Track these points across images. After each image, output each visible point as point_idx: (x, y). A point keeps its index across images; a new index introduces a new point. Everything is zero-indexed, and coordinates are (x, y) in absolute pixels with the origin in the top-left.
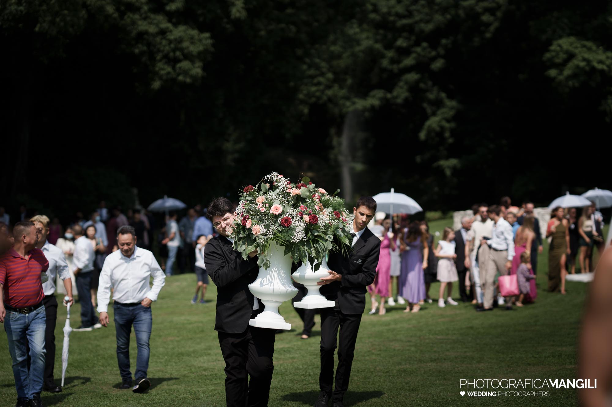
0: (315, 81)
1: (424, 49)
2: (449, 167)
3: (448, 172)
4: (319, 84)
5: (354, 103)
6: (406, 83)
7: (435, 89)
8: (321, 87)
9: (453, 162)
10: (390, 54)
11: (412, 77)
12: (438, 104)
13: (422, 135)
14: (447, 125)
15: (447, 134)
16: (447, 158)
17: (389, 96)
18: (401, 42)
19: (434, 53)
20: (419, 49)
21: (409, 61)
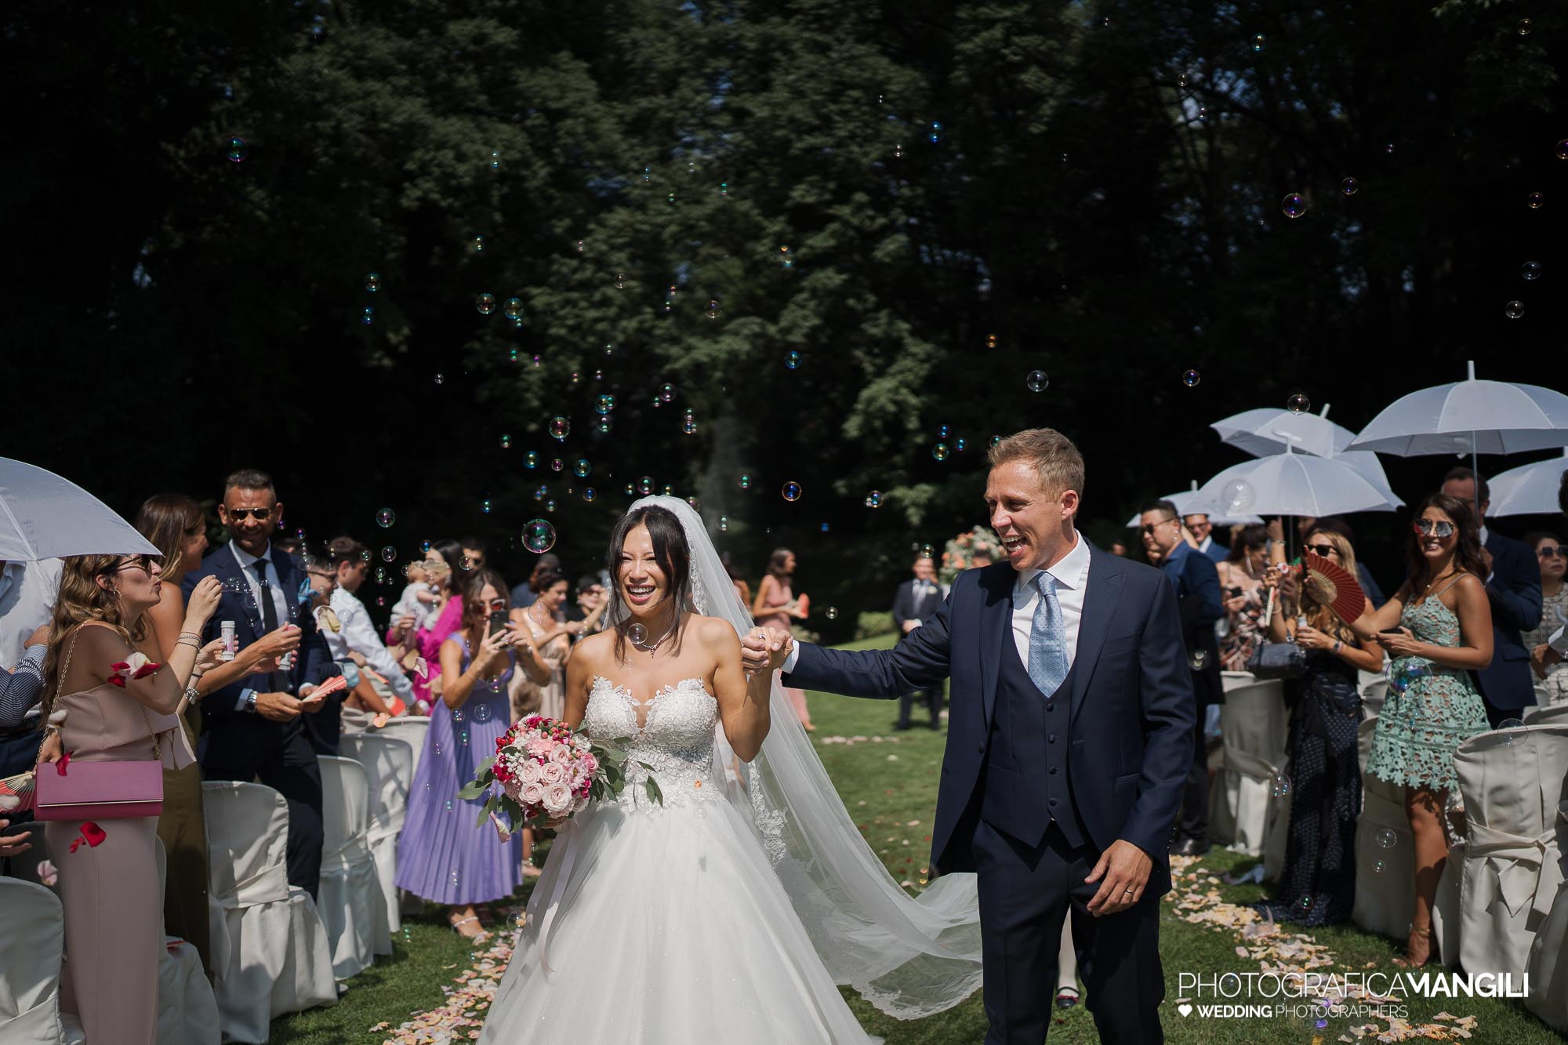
0: (597, 296)
1: (860, 208)
2: (915, 504)
3: (914, 517)
4: (606, 302)
5: (689, 349)
6: (814, 293)
7: (883, 316)
8: (612, 311)
9: (923, 491)
10: (776, 226)
11: (831, 278)
12: (891, 349)
13: (852, 426)
14: (913, 400)
15: (913, 423)
16: (911, 484)
17: (772, 329)
18: (801, 193)
19: (881, 221)
20: (845, 211)
21: (820, 241)
